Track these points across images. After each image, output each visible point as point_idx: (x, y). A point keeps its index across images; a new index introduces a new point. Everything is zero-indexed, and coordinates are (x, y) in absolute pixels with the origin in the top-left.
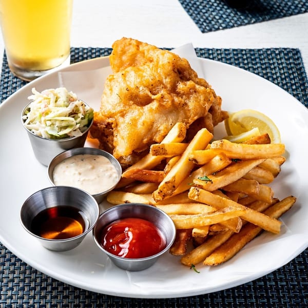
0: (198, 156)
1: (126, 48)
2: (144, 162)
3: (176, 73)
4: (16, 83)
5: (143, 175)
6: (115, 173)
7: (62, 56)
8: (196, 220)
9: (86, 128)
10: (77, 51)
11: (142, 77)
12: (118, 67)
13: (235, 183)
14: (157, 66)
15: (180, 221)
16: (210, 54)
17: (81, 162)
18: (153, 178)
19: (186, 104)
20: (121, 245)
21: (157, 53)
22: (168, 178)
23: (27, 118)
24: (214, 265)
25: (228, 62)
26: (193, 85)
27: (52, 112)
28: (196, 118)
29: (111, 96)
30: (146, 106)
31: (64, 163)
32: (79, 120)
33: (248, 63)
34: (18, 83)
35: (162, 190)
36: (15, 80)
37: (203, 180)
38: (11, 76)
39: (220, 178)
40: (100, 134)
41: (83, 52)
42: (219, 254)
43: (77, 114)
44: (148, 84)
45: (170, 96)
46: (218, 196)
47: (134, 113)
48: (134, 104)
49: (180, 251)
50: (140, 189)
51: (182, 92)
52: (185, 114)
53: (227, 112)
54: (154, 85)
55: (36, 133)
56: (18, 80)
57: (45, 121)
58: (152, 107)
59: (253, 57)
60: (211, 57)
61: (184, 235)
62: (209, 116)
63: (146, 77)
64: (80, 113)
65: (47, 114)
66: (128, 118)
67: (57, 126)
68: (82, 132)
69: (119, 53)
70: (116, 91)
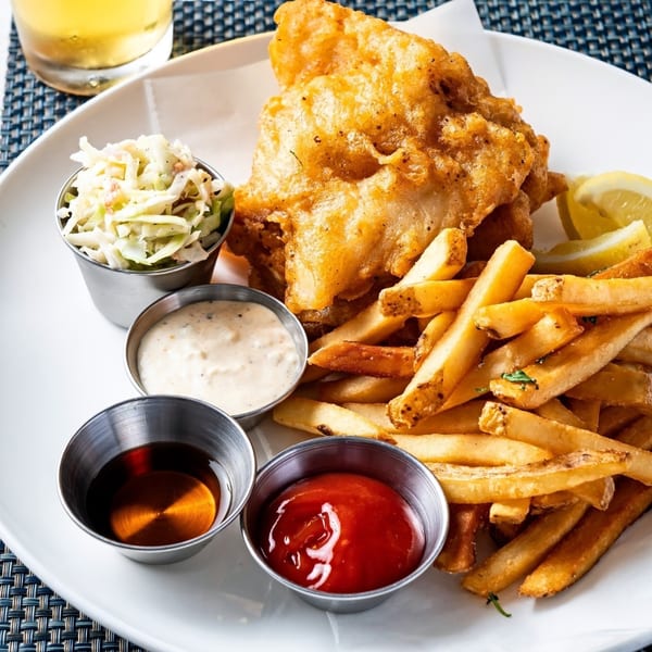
0: (501, 320)
1: (311, 24)
2: (363, 323)
3: (437, 93)
4: (43, 98)
5: (361, 359)
6: (290, 349)
7: (153, 26)
8: (499, 484)
9: (216, 235)
10: (187, 10)
11: (354, 105)
12: (291, 72)
13: (592, 379)
14: (389, 77)
15: (457, 484)
16: (513, 23)
17: (205, 323)
18: (386, 367)
19: (464, 174)
20: (311, 553)
21: (388, 43)
22: (425, 374)
23: (70, 214)
24: (545, 595)
25: (559, 41)
26: (480, 124)
27: (131, 203)
28: (490, 209)
29: (276, 154)
30: (365, 180)
31: (165, 327)
32: (197, 219)
33: (605, 32)
34: (48, 99)
35: (409, 404)
36: (40, 92)
37: (515, 382)
38: (29, 80)
39: (555, 373)
40: (252, 246)
41: (203, 12)
42: (559, 567)
43: (193, 201)
44: (367, 126)
45: (424, 155)
46: (555, 422)
47: (336, 201)
48: (334, 175)
49: (462, 565)
50: (355, 389)
51: (454, 143)
52: (464, 198)
53: (562, 176)
54: (383, 127)
55: (92, 255)
56: (47, 91)
57: (116, 224)
58: (380, 184)
59: (617, 15)
60: (518, 28)
61: (468, 517)
62: (522, 199)
63: (363, 106)
64: (200, 199)
65: (118, 206)
66: (321, 214)
67: (144, 239)
68: (206, 249)
69: (293, 35)
70: (289, 143)
